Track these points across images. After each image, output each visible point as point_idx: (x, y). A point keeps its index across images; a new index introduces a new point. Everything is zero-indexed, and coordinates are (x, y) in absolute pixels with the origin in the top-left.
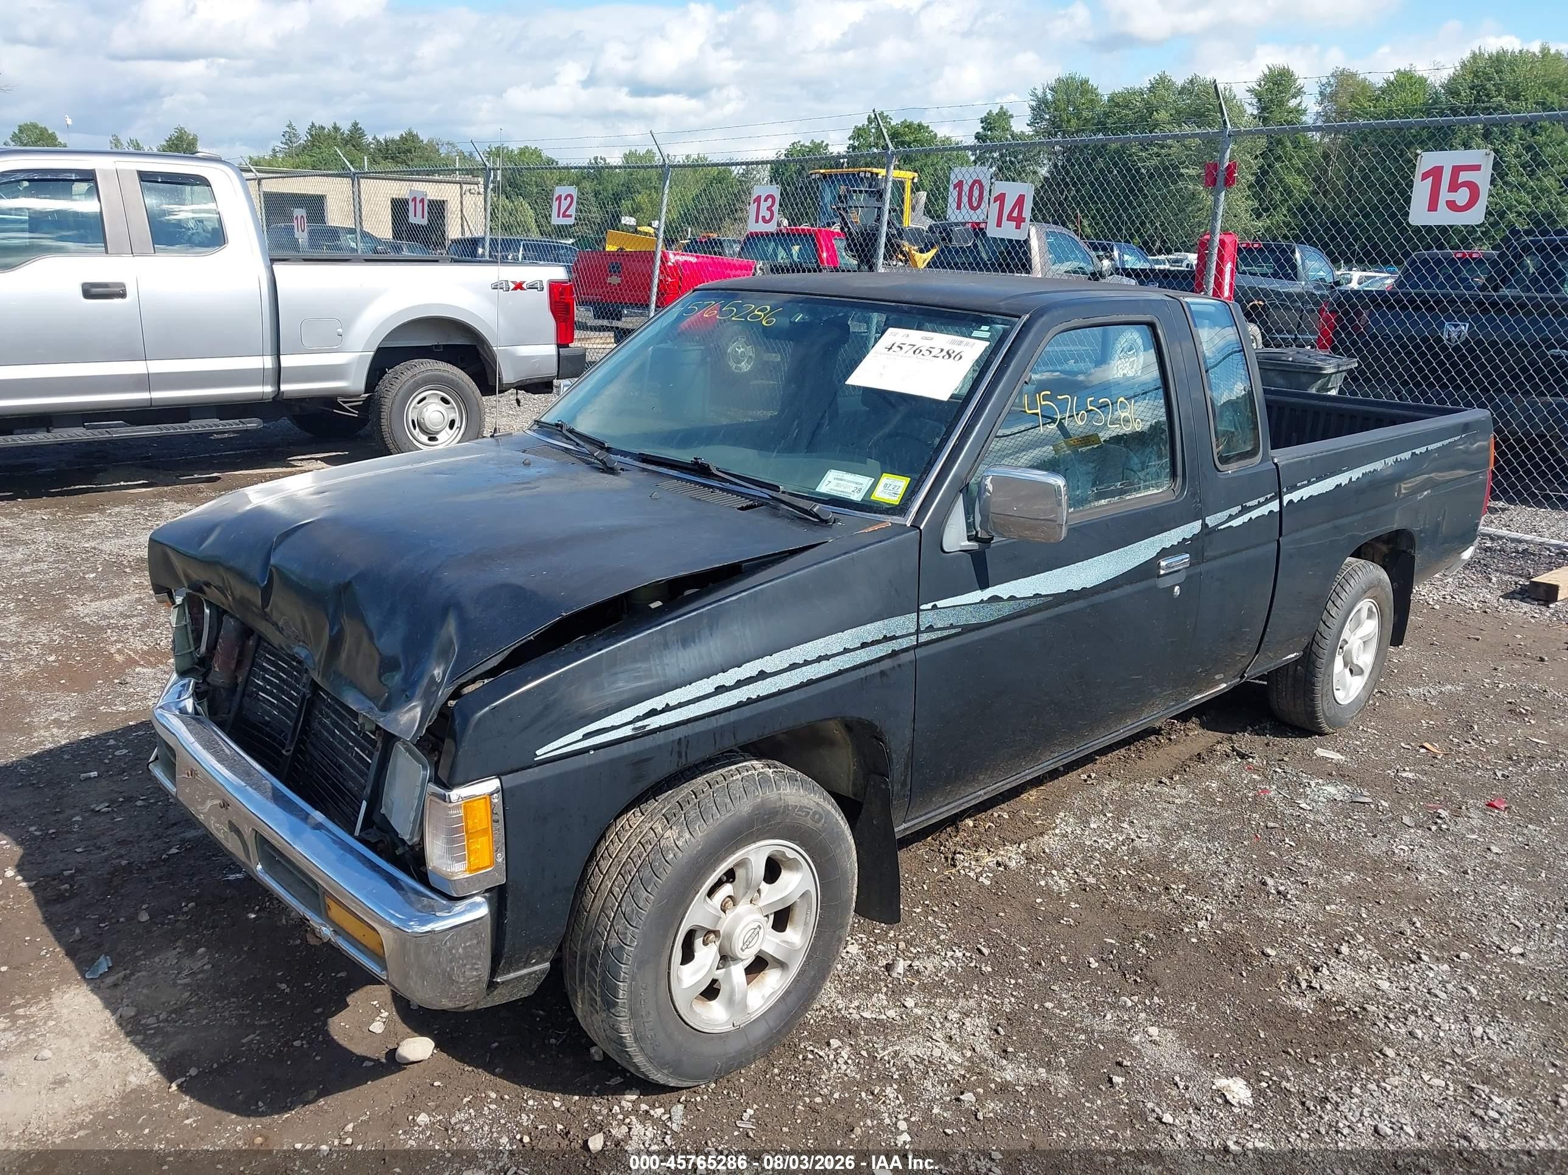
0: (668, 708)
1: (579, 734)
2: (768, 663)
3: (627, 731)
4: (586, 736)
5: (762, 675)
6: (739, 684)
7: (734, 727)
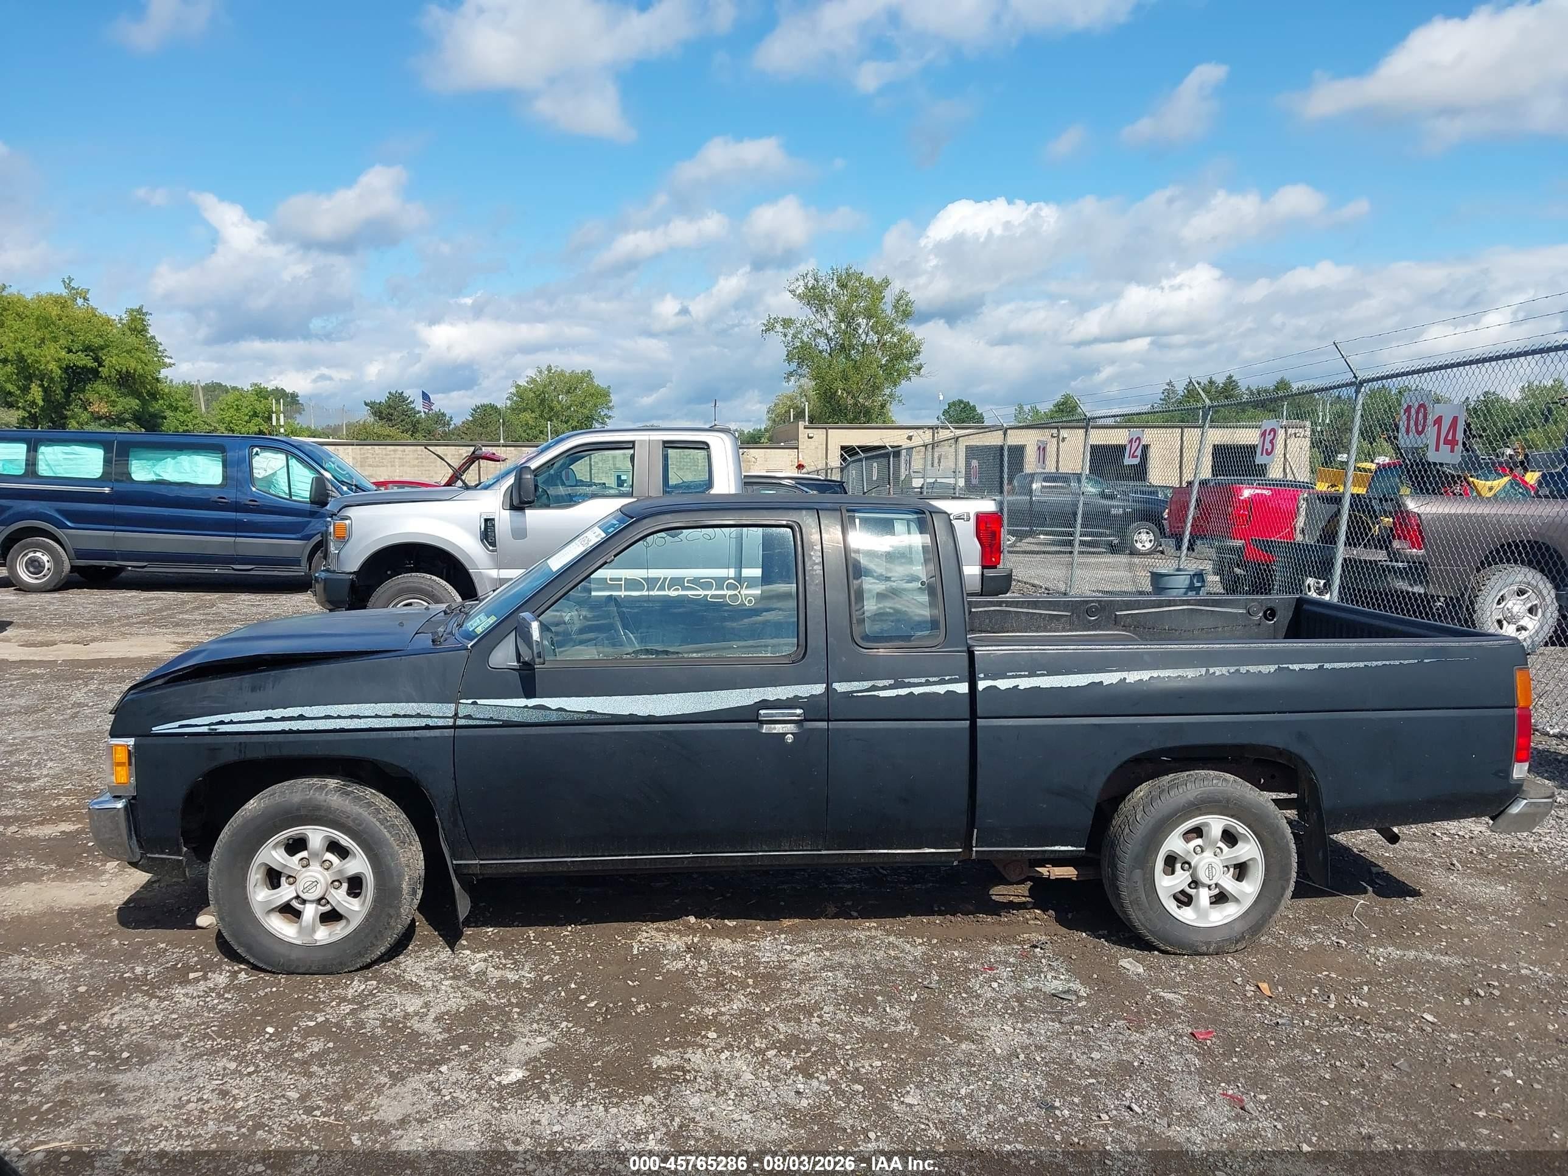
0: (231, 722)
1: (177, 724)
2: (307, 711)
3: (205, 729)
4: (181, 727)
5: (301, 717)
6: (283, 719)
7: (280, 745)
